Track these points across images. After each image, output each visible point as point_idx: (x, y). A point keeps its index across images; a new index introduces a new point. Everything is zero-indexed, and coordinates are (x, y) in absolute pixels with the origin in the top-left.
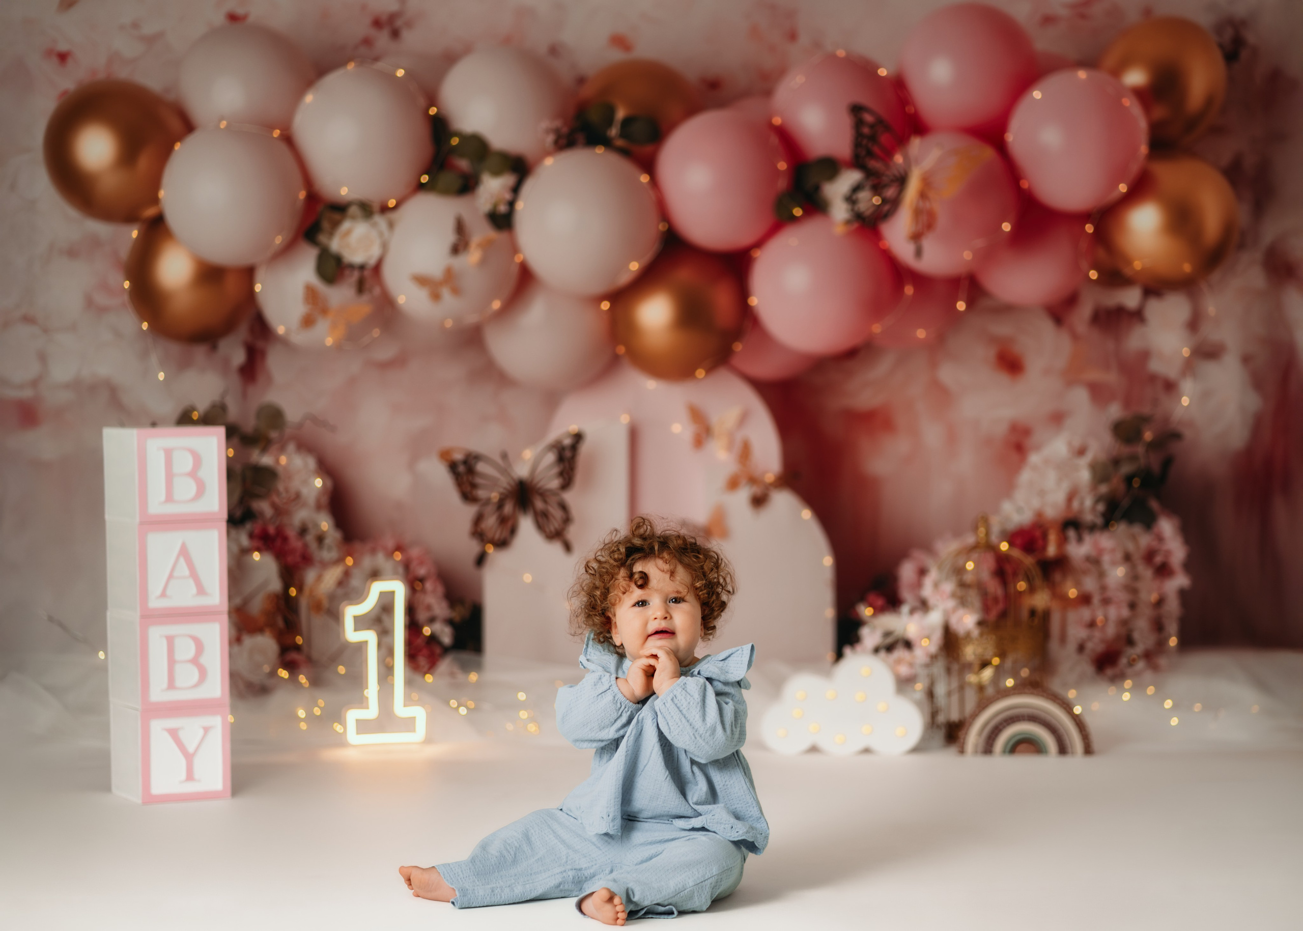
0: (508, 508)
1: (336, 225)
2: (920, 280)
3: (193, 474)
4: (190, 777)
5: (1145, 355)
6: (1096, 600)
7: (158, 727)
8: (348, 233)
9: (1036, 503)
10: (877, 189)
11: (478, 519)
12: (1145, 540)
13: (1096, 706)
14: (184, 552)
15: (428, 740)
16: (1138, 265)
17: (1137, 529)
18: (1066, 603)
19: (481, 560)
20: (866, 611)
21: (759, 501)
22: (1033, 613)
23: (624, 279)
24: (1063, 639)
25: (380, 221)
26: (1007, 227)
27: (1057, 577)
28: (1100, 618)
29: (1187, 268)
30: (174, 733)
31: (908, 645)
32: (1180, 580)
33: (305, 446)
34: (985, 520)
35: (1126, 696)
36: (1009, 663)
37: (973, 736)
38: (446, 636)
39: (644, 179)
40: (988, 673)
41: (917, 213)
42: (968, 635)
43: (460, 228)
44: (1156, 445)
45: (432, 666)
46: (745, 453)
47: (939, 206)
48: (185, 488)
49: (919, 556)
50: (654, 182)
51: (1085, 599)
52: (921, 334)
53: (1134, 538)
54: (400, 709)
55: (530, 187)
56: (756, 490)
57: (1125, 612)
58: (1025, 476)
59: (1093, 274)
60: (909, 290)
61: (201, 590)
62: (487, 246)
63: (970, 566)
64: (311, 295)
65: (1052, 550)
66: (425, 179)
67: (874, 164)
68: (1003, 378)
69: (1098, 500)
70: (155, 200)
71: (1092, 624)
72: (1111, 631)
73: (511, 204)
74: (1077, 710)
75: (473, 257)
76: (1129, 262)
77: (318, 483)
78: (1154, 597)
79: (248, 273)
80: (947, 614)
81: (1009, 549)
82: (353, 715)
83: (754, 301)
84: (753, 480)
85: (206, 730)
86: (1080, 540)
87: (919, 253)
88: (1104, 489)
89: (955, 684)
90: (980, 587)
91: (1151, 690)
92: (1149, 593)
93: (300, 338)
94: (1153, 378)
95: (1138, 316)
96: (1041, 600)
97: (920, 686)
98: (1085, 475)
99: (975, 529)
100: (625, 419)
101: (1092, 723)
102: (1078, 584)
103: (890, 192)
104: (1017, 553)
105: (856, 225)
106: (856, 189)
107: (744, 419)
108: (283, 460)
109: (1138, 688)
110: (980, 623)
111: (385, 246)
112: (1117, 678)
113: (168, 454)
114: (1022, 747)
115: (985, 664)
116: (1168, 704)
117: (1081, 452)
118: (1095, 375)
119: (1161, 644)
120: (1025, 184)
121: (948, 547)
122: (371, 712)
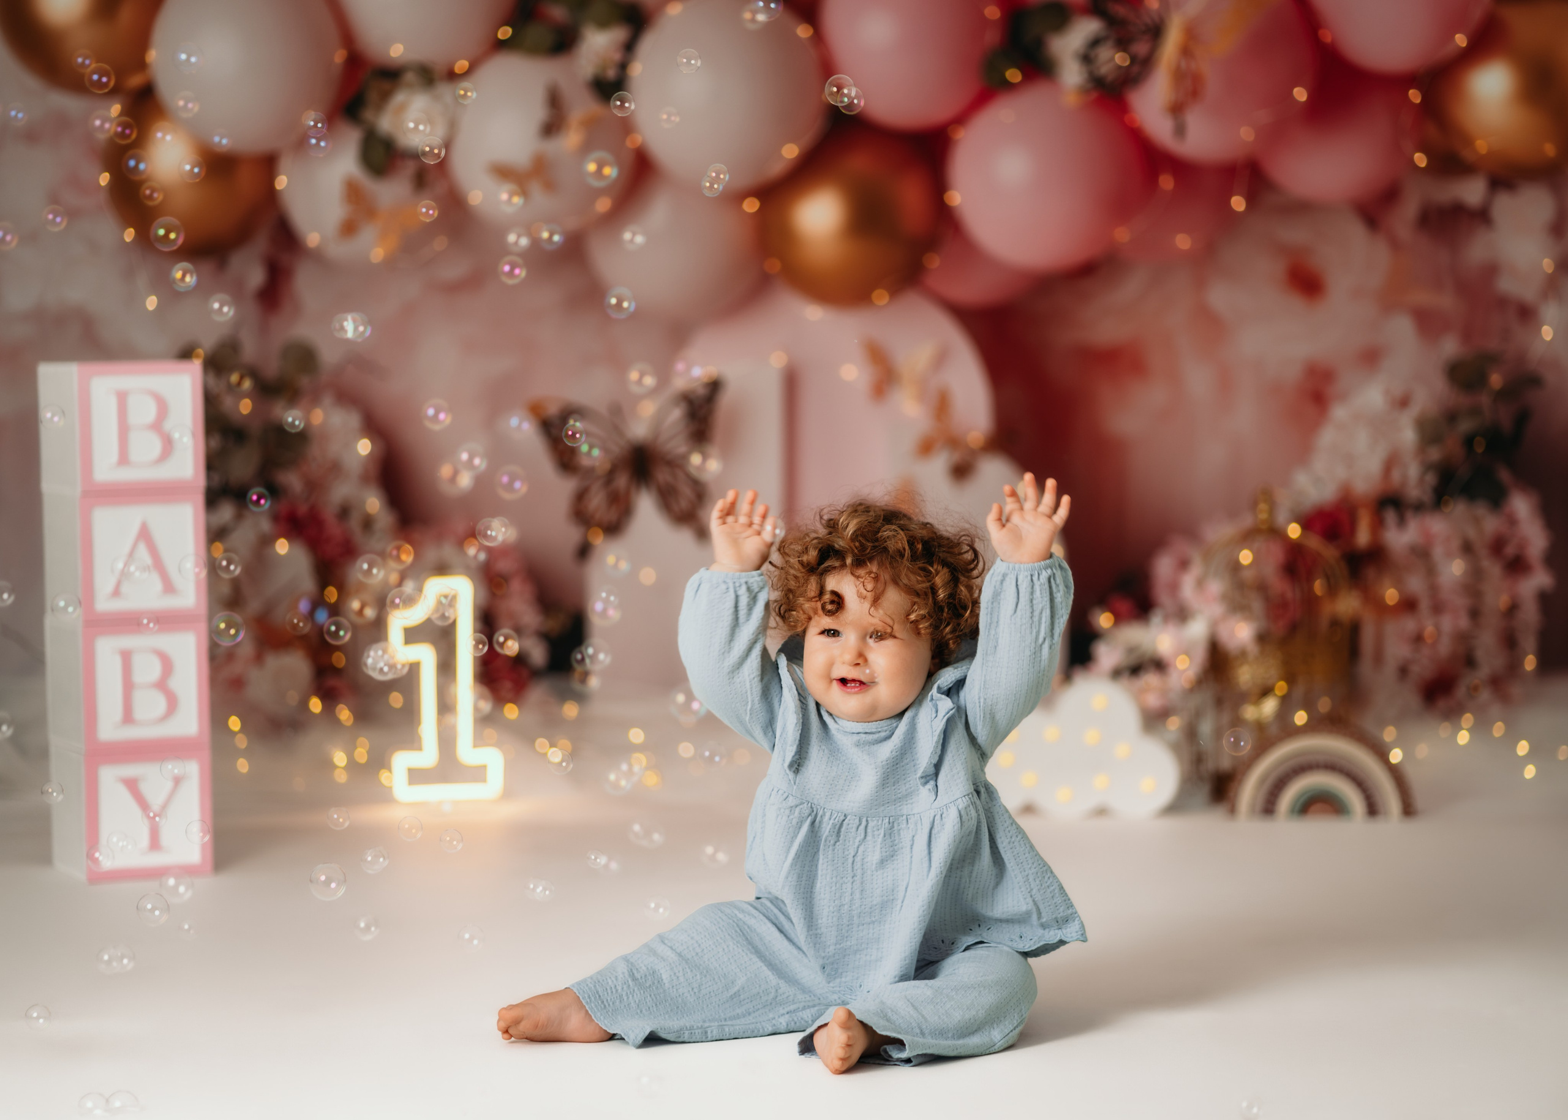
0: (622, 481)
1: (385, 97)
2: (1180, 167)
3: (157, 426)
4: (155, 843)
5: (1491, 270)
6: (1424, 605)
7: (110, 777)
8: (402, 108)
9: (1341, 473)
10: (1122, 44)
11: (580, 497)
12: (1491, 524)
13: (1422, 750)
14: (145, 535)
15: (508, 793)
16: (1481, 146)
17: (1481, 510)
18: (1382, 609)
19: (584, 551)
20: (1104, 620)
21: (961, 471)
22: (1335, 623)
23: (776, 169)
24: (1379, 658)
25: (445, 90)
26: (1300, 94)
27: (1370, 573)
28: (1429, 630)
29: (1550, 150)
30: (132, 785)
31: (1159, 665)
32: (1539, 579)
33: (347, 397)
34: (1267, 496)
35: (1463, 737)
36: (1299, 691)
37: (1249, 790)
38: (538, 654)
39: (803, 32)
40: (1269, 706)
41: (1180, 76)
42: (1243, 654)
43: (555, 101)
44: (1508, 393)
45: (517, 694)
46: (942, 406)
47: (1208, 67)
48: (144, 447)
49: (1180, 546)
50: (819, 38)
51: (1409, 605)
52: (1183, 242)
53: (1477, 521)
54: (467, 752)
55: (648, 44)
56: (956, 457)
57: (1464, 622)
58: (1327, 437)
59: (1420, 160)
60: (1167, 182)
61: (169, 587)
62: (591, 125)
63: (1246, 557)
64: (353, 193)
65: (1363, 537)
66: (505, 33)
67: (1120, 10)
68: (1296, 303)
69: (1427, 467)
70: (141, 64)
71: (1418, 639)
72: (1445, 648)
73: (623, 66)
74: (1396, 756)
75: (571, 139)
76: (1468, 140)
77: (364, 447)
78: (1503, 601)
79: (269, 163)
80: (1214, 625)
81: (1302, 535)
82: (402, 761)
83: (956, 198)
84: (953, 442)
85: (177, 781)
86: (1402, 522)
87: (1180, 131)
88: (1435, 454)
89: (1226, 718)
90: (1262, 588)
91: (1499, 729)
92: (1497, 597)
93: (339, 250)
94: (1502, 303)
95: (1482, 216)
96: (1347, 604)
97: (1174, 724)
98: (1408, 436)
99: (1254, 506)
100: (777, 361)
101: (1415, 777)
102: (1398, 584)
103: (1141, 48)
104: (1314, 543)
105: (1094, 95)
106: (1095, 43)
107: (941, 359)
108: (318, 416)
109: (1481, 728)
110: (1262, 638)
111: (453, 126)
112: (1453, 714)
113: (122, 398)
114: (1318, 806)
115: (1266, 691)
116: (1523, 748)
117: (1404, 402)
118: (1423, 297)
119: (1514, 667)
120: (1327, 37)
121: (1219, 532)
122: (427, 755)
